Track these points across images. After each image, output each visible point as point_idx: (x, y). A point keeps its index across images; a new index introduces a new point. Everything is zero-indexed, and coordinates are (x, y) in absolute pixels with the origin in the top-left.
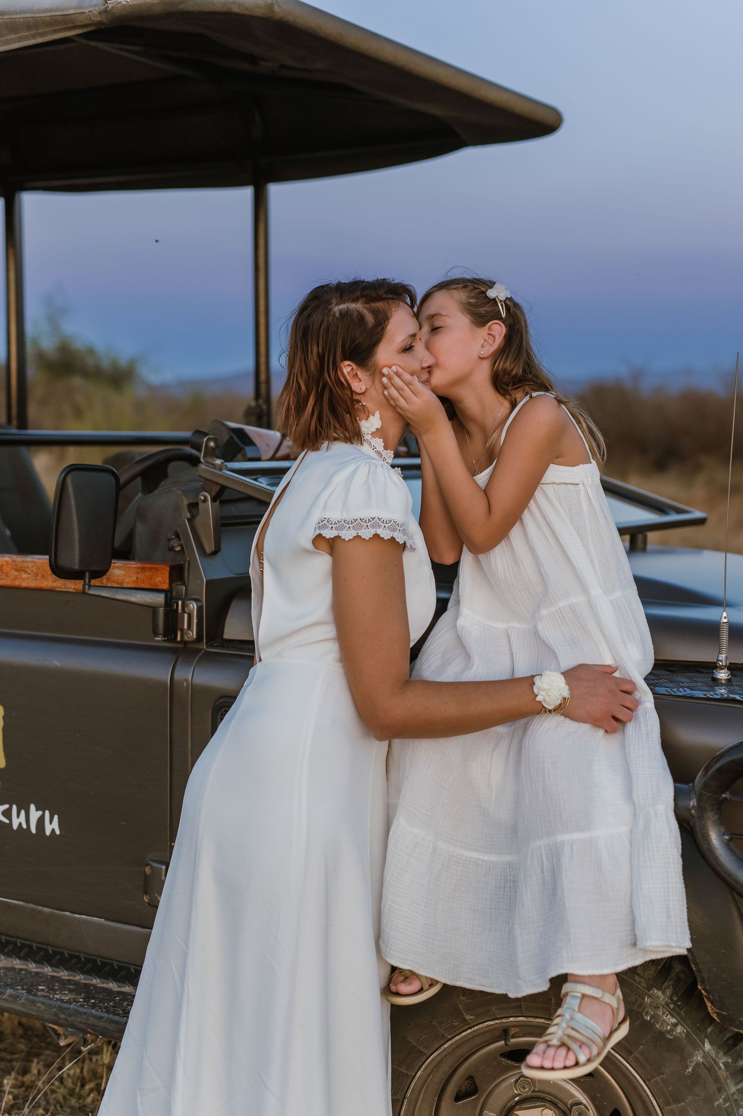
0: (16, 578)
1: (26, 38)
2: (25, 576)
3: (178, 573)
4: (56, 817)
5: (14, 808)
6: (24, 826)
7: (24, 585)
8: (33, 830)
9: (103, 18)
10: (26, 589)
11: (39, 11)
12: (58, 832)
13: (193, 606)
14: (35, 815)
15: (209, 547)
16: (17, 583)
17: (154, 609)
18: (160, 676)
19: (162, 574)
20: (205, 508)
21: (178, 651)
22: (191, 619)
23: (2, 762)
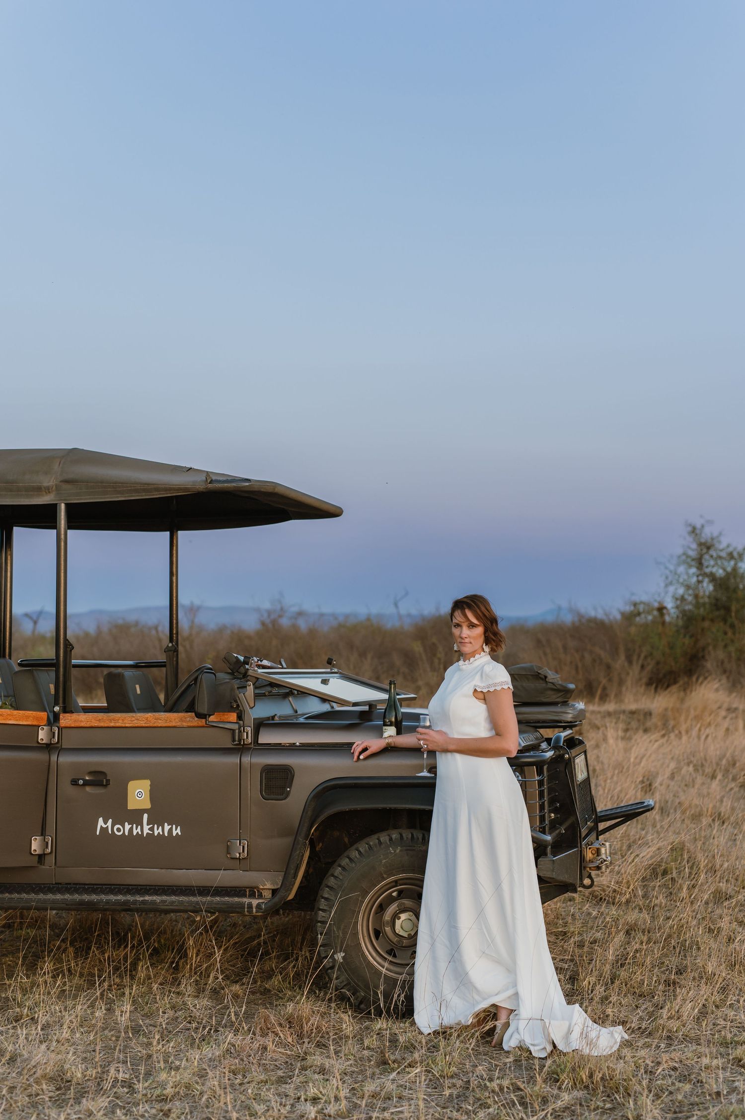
0: (155, 723)
1: (163, 494)
2: (160, 721)
3: (240, 717)
4: (179, 827)
5: (156, 826)
6: (161, 833)
7: (159, 725)
8: (166, 834)
9: (204, 490)
10: (161, 727)
11: (173, 485)
12: (180, 834)
13: (249, 729)
14: (167, 827)
15: (252, 705)
16: (155, 725)
17: (233, 731)
18: (234, 760)
19: (233, 717)
20: (250, 689)
21: (240, 749)
22: (248, 735)
23: (148, 805)
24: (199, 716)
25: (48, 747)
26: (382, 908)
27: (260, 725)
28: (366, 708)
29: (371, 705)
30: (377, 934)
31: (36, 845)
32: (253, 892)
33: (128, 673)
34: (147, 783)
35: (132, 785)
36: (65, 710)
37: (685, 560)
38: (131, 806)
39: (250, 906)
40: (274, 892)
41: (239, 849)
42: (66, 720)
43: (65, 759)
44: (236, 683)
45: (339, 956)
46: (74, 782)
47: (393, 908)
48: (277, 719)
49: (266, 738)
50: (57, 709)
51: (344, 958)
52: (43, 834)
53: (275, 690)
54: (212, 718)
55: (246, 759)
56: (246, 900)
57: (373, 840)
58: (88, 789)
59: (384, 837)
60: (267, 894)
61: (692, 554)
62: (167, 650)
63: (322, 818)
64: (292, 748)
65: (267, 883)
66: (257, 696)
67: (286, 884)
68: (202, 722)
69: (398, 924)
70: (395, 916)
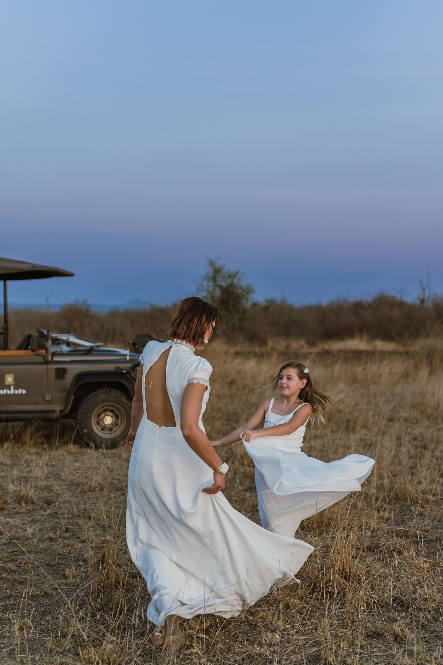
0: (14, 354)
2: (16, 353)
7: (16, 355)
15: (50, 347)
17: (45, 356)
18: (44, 367)
19: (44, 351)
20: (50, 342)
21: (46, 362)
22: (50, 358)
23: (13, 383)
24: (33, 351)
26: (99, 415)
27: (54, 354)
28: (89, 348)
29: (92, 347)
30: (98, 423)
32: (53, 411)
34: (12, 375)
35: (6, 376)
37: (207, 278)
38: (7, 383)
39: (53, 416)
40: (61, 411)
41: (48, 397)
44: (44, 340)
45: (85, 431)
47: (103, 415)
48: (58, 353)
49: (56, 359)
51: (88, 431)
53: (57, 342)
54: (37, 352)
55: (49, 366)
56: (51, 415)
57: (96, 392)
59: (100, 391)
60: (58, 412)
61: (211, 275)
62: (4, 328)
63: (78, 385)
64: (65, 362)
65: (58, 408)
66: (52, 344)
67: (65, 408)
68: (34, 353)
69: (104, 420)
70: (104, 418)
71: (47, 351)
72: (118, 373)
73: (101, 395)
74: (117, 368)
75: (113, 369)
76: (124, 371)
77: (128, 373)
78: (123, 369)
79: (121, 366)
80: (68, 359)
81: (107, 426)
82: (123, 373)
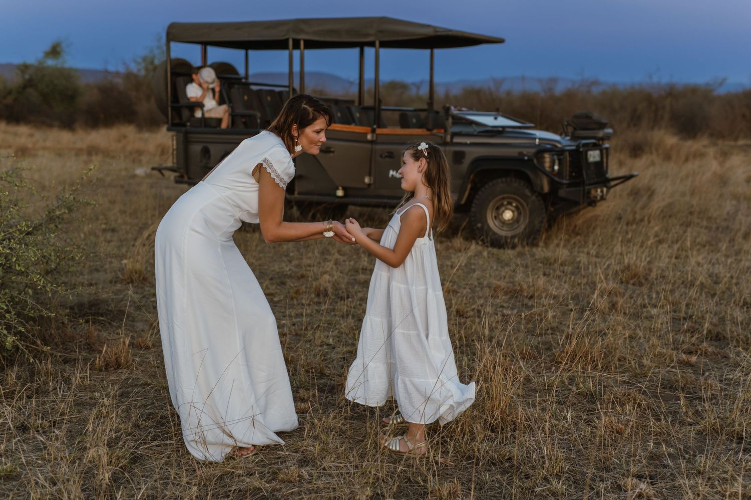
1: (418, 37)
11: (421, 33)
13: (449, 136)
15: (451, 127)
17: (443, 137)
19: (443, 131)
20: (450, 120)
21: (445, 144)
22: (448, 139)
24: (428, 130)
25: (372, 142)
26: (498, 209)
27: (454, 135)
30: (495, 218)
31: (367, 180)
33: (409, 114)
36: (379, 127)
42: (379, 131)
43: (378, 147)
44: (445, 118)
45: (479, 225)
46: (381, 156)
47: (502, 209)
49: (456, 140)
50: (375, 126)
51: (482, 226)
52: (370, 175)
53: (461, 121)
54: (435, 131)
55: (448, 148)
57: (495, 182)
58: (387, 159)
59: (499, 180)
62: (428, 104)
63: (475, 171)
64: (465, 144)
66: (453, 123)
67: (460, 198)
68: (428, 133)
69: (504, 215)
70: (503, 212)
71: (446, 131)
72: (519, 160)
73: (500, 184)
74: (521, 154)
75: (516, 155)
76: (526, 158)
77: (530, 160)
78: (525, 155)
79: (525, 151)
80: (468, 141)
81: (507, 222)
82: (523, 160)
